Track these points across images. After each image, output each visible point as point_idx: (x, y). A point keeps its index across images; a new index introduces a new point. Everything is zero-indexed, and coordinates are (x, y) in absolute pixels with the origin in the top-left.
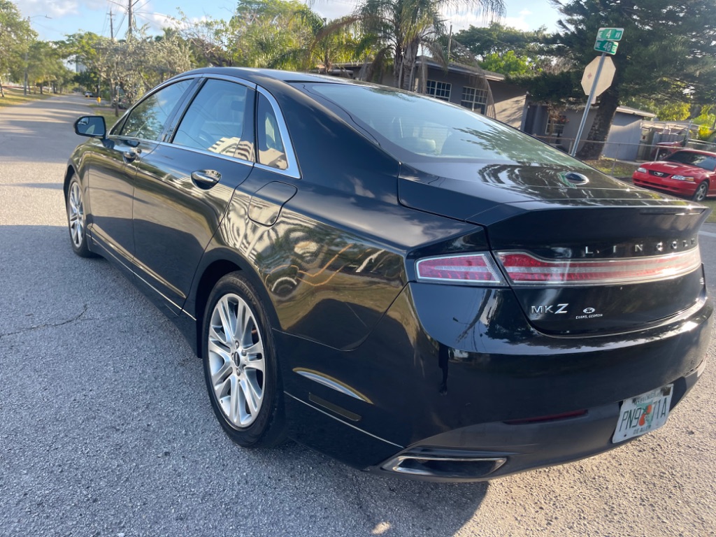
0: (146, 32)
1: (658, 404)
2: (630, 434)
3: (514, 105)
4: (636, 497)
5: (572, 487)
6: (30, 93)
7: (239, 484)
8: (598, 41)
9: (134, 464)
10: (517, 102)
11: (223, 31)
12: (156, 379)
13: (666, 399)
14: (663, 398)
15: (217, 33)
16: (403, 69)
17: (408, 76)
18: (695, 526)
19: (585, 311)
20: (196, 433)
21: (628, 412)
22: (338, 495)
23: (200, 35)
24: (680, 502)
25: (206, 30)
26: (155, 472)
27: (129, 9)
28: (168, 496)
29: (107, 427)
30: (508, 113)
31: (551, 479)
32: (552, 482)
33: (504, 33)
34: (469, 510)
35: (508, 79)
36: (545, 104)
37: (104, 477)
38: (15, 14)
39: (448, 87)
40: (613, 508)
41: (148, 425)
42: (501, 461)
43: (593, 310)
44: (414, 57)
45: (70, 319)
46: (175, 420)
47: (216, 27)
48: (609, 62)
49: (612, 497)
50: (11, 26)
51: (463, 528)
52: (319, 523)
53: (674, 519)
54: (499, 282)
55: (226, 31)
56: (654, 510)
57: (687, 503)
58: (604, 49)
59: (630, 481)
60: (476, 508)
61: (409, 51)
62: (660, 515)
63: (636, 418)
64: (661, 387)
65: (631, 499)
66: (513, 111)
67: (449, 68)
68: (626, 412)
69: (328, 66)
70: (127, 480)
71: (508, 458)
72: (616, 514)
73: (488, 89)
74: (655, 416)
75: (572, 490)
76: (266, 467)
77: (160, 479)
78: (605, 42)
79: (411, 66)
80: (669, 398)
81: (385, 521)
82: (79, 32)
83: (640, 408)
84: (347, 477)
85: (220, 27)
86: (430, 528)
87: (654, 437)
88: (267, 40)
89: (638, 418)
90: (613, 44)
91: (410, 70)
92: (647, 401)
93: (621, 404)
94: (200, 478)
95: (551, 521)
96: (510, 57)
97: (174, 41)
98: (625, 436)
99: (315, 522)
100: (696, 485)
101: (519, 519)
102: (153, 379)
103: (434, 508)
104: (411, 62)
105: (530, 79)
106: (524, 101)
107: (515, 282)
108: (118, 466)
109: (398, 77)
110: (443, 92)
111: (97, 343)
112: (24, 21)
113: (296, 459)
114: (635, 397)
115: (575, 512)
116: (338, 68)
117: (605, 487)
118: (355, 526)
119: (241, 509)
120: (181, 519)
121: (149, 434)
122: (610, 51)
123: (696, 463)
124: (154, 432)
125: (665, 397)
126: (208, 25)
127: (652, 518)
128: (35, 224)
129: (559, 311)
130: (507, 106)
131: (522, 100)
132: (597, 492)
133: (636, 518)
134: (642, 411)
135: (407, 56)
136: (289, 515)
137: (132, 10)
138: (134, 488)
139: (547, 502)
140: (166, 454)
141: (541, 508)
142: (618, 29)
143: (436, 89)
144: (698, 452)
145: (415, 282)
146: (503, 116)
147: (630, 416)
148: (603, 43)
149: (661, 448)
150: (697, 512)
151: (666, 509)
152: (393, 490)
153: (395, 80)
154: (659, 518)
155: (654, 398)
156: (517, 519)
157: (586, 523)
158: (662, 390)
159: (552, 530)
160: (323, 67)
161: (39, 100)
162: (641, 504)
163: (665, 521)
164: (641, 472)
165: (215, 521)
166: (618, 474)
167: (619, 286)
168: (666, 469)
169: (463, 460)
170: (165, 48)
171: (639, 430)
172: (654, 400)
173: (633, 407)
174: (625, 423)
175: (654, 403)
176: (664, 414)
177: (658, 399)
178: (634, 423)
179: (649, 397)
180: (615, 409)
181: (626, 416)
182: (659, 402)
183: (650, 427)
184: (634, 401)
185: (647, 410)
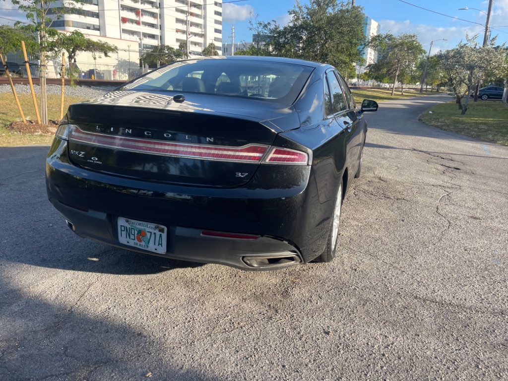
1: (153, 236)
13: (161, 235)
14: (158, 233)
19: (92, 158)
27: (486, 25)
43: (97, 159)
63: (132, 234)
64: (156, 225)
68: (121, 226)
80: (164, 236)
81: (99, 259)
86: (103, 268)
89: (134, 235)
92: (139, 227)
98: (128, 242)
103: (119, 266)
114: (127, 219)
125: (160, 233)
129: (80, 155)
134: (136, 232)
147: (127, 230)
171: (138, 245)
172: (147, 230)
173: (128, 226)
174: (124, 233)
175: (148, 232)
176: (161, 244)
177: (153, 231)
178: (132, 237)
179: (140, 224)
180: (102, 216)
181: (123, 229)
182: (155, 234)
183: (148, 247)
184: (127, 221)
185: (141, 234)
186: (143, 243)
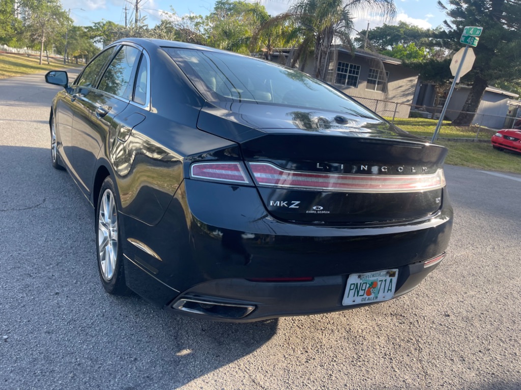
0: (144, 22)
1: (384, 282)
2: (358, 300)
3: (408, 83)
4: (381, 352)
5: (337, 341)
6: (68, 62)
7: (97, 316)
8: (463, 36)
9: (33, 297)
10: (411, 81)
11: (201, 23)
12: (71, 248)
13: (391, 281)
14: (388, 279)
15: (197, 24)
16: (321, 53)
17: (324, 58)
18: (418, 376)
19: (314, 208)
20: (83, 283)
21: (354, 284)
22: (163, 329)
23: (185, 25)
24: (414, 359)
25: (189, 22)
26: (44, 303)
27: (137, 5)
28: (46, 318)
29: (25, 274)
30: (403, 89)
31: (324, 334)
32: (324, 337)
33: (409, 30)
34: (253, 348)
35: (404, 63)
36: (433, 84)
37: (10, 303)
38: (59, 6)
39: (358, 68)
40: (361, 357)
41: (53, 275)
42: (251, 308)
43: (322, 208)
44: (329, 44)
45: (31, 206)
46: (72, 274)
47: (196, 20)
48: (471, 52)
49: (363, 350)
50: (55, 15)
51: (243, 358)
52: (141, 345)
53: (404, 370)
54: (248, 182)
55: (203, 23)
56: (391, 362)
57: (421, 361)
58: (467, 42)
59: (383, 342)
60: (258, 347)
61: (326, 40)
62: (394, 366)
63: (362, 290)
64: (387, 270)
65: (377, 353)
66: (407, 87)
67: (355, 53)
68: (351, 284)
69: (270, 50)
70: (24, 306)
71: (256, 306)
72: (360, 361)
73: (383, 69)
74: (381, 291)
75: (336, 343)
76: (122, 307)
77: (45, 307)
78: (469, 37)
79: (327, 51)
80: (395, 279)
81: (189, 348)
82: (102, 21)
83: (366, 283)
84: (175, 319)
85: (199, 20)
86: (219, 356)
87: (416, 315)
88: (230, 31)
89: (365, 290)
90: (475, 39)
91: (326, 54)
92: (372, 279)
93: (347, 277)
94: (72, 310)
95: (309, 360)
96: (411, 48)
97: (163, 29)
98: (354, 301)
99: (139, 344)
100: (434, 350)
101: (286, 356)
102: (70, 248)
103: (229, 344)
104: (327, 48)
105: (421, 64)
106: (417, 80)
107: (260, 183)
108: (22, 297)
109: (317, 59)
110: (354, 71)
111: (42, 223)
112: (64, 12)
113: (145, 305)
114: (361, 274)
115: (330, 357)
116: (277, 51)
117: (361, 343)
118: (165, 350)
119: (92, 331)
120: (49, 333)
121: (51, 280)
122: (473, 44)
123: (441, 336)
124: (55, 280)
125: (391, 278)
126: (191, 18)
127: (387, 367)
128: (35, 146)
129: (292, 206)
130: (403, 84)
131: (415, 79)
132: (354, 345)
133: (375, 365)
134: (368, 285)
135: (324, 44)
136: (123, 338)
137: (138, 6)
138: (26, 311)
139: (313, 348)
140: (57, 294)
141: (307, 352)
142: (478, 28)
143: (349, 69)
144: (446, 329)
145: (189, 179)
146: (399, 91)
147: (357, 287)
148: (467, 37)
149: (418, 323)
150: (425, 368)
151: (401, 363)
152: (204, 331)
153: (315, 61)
154: (393, 368)
155: (380, 277)
156: (285, 357)
157: (335, 364)
158: (388, 273)
159: (308, 366)
160: (267, 50)
161: (73, 68)
162: (383, 357)
163: (396, 370)
164: (395, 336)
165: (71, 336)
166: (375, 336)
167: (346, 193)
168: (414, 337)
169: (222, 304)
170: (156, 33)
171: (367, 299)
172: (380, 278)
173: (359, 281)
174: (352, 292)
175: (380, 281)
176: (391, 290)
177: (384, 278)
178: (361, 293)
179: (373, 276)
180: (338, 280)
181: (352, 286)
182: (385, 281)
183: (377, 298)
184: (359, 277)
185: (373, 285)
186: (372, 296)
